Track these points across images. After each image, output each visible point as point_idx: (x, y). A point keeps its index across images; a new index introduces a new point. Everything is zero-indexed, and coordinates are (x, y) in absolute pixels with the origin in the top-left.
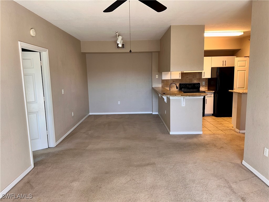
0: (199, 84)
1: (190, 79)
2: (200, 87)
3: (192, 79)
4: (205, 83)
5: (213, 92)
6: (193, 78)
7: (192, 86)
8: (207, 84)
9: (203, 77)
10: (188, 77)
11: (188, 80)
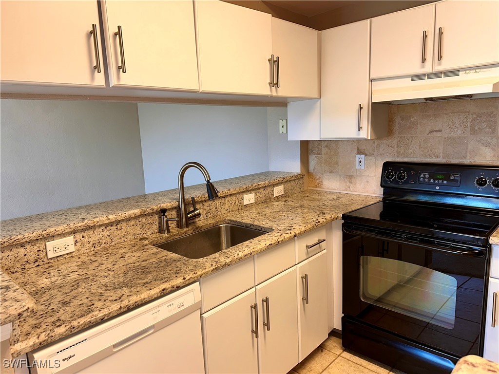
1: (449, 138)
6: (473, 132)
10: (440, 131)
11: (441, 147)
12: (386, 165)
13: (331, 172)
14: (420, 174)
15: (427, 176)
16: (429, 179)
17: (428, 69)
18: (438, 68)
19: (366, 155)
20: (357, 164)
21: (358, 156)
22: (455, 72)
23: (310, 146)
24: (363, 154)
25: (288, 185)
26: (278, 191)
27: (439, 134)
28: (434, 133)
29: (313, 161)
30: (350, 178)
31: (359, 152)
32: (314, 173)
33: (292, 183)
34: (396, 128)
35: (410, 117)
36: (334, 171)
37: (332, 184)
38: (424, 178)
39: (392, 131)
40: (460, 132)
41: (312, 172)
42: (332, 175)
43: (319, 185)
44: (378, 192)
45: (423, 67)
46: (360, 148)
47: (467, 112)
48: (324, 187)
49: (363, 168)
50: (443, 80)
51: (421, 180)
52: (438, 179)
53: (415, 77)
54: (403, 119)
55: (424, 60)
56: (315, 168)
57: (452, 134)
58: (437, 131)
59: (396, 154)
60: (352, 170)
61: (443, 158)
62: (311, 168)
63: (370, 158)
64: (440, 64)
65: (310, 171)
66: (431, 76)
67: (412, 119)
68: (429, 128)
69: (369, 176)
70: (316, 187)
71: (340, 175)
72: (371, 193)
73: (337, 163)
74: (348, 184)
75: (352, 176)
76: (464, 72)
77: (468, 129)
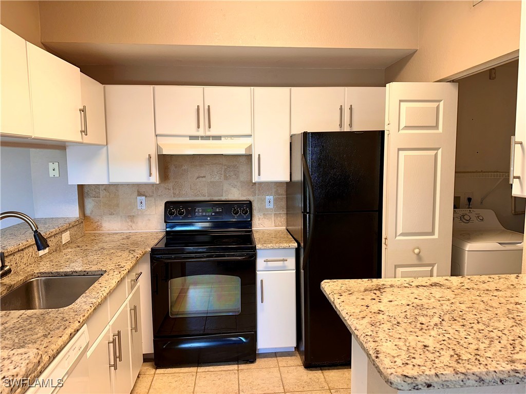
0: (249, 203)
1: (211, 182)
3: (220, 185)
6: (226, 178)
9: (256, 178)
10: (204, 177)
11: (206, 189)
12: (168, 205)
13: (111, 214)
14: (195, 209)
15: (200, 211)
16: (202, 212)
17: (201, 133)
18: (208, 134)
19: (146, 197)
20: (138, 206)
21: (139, 198)
22: (218, 138)
23: (86, 190)
24: (143, 195)
25: (73, 230)
26: (66, 237)
27: (204, 179)
28: (201, 179)
29: (90, 205)
30: (132, 218)
31: (140, 194)
32: (92, 217)
33: (75, 228)
34: (171, 174)
35: (182, 166)
36: (114, 213)
37: (112, 226)
38: (199, 212)
39: (167, 176)
40: (217, 178)
41: (89, 215)
42: (113, 216)
43: (99, 227)
44: (159, 228)
45: (198, 131)
46: (140, 191)
47: (220, 164)
48: (104, 229)
49: (144, 208)
50: (211, 142)
51: (197, 214)
52: (209, 212)
53: (192, 138)
54: (176, 167)
55: (199, 127)
56: (92, 211)
57: (213, 180)
58: (202, 177)
59: (173, 195)
60: (134, 210)
61: (208, 196)
62: (88, 212)
63: (150, 199)
64: (209, 131)
65: (86, 215)
66: (203, 138)
67: (183, 168)
68: (197, 175)
69: (150, 215)
70: (95, 230)
71: (121, 216)
72: (153, 229)
73: (117, 205)
74: (130, 223)
75: (133, 216)
76: (224, 138)
77: (223, 176)
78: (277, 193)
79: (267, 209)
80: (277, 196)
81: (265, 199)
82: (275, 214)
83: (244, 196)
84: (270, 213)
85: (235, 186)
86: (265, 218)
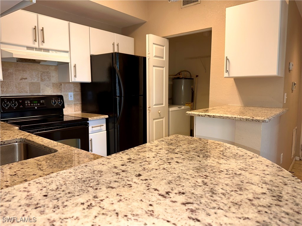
0: (61, 97)
1: (32, 83)
2: (63, 107)
3: (38, 85)
4: (74, 95)
5: (102, 119)
6: (42, 80)
7: (41, 104)
8: (79, 97)
9: (73, 79)
11: (28, 88)
16: (31, 104)
27: (26, 80)
28: (23, 80)
38: (28, 103)
40: (36, 80)
47: (38, 70)
50: (43, 53)
51: (26, 105)
52: (35, 103)
53: (29, 48)
57: (33, 81)
61: (30, 93)
66: (37, 49)
67: (9, 71)
68: (20, 77)
76: (51, 51)
77: (40, 79)
78: (75, 91)
79: (69, 101)
80: (75, 93)
81: (68, 95)
82: (74, 104)
83: (55, 93)
84: (71, 103)
85: (48, 86)
86: (68, 107)
